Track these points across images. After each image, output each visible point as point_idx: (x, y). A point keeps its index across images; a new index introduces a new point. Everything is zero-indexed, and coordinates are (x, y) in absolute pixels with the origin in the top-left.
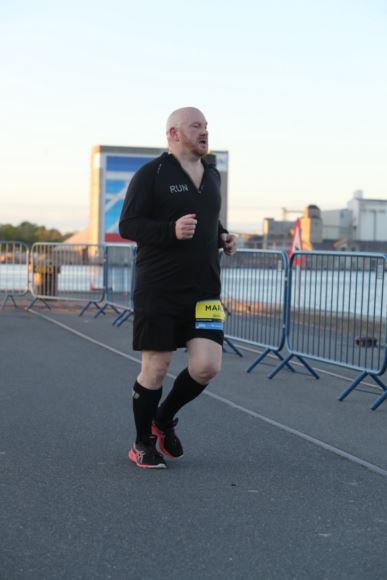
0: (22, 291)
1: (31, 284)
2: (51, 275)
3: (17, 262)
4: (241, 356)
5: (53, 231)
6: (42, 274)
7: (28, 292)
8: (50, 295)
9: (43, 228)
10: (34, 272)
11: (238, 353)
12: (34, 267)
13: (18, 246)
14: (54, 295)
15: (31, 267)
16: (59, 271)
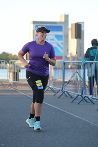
0: (5, 80)
1: (9, 77)
2: (17, 73)
3: (3, 68)
4: (94, 104)
5: (15, 56)
6: (13, 73)
7: (8, 80)
8: (17, 81)
9: (11, 54)
10: (10, 72)
11: (93, 103)
12: (10, 70)
13: (3, 62)
14: (18, 81)
15: (9, 70)
16: (20, 72)
